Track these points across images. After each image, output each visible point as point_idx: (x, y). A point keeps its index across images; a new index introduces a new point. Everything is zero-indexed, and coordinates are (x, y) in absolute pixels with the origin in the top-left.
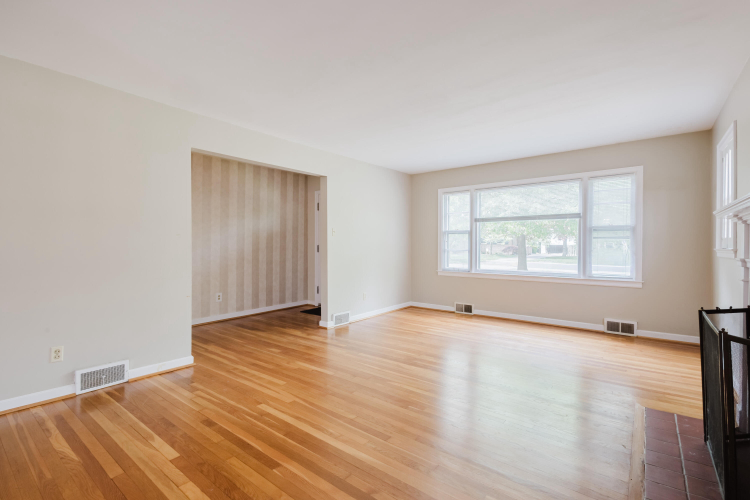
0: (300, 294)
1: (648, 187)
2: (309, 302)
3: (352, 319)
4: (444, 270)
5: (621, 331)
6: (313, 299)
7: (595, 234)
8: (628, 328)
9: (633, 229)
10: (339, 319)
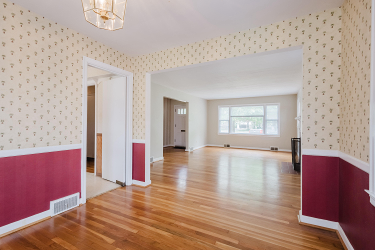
0: (168, 142)
2: (171, 145)
3: (194, 149)
4: (220, 133)
5: (275, 150)
6: (173, 144)
7: (267, 122)
8: (276, 149)
10: (192, 149)
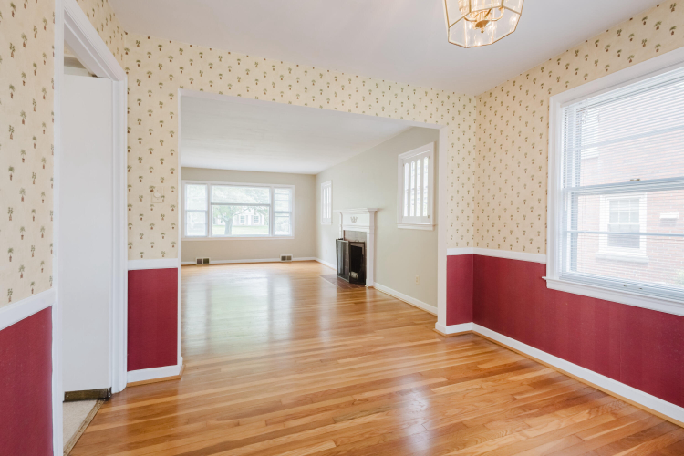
1: (297, 195)
5: (287, 259)
7: (276, 215)
8: (290, 258)
9: (290, 213)
